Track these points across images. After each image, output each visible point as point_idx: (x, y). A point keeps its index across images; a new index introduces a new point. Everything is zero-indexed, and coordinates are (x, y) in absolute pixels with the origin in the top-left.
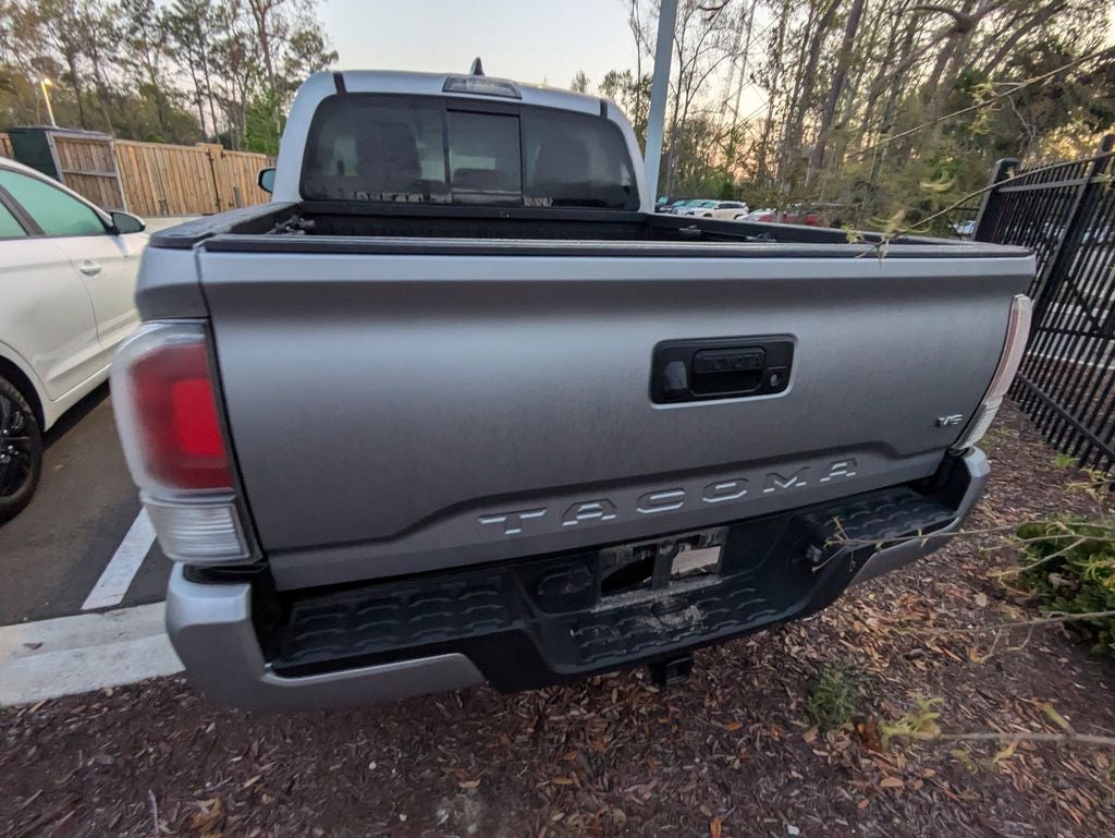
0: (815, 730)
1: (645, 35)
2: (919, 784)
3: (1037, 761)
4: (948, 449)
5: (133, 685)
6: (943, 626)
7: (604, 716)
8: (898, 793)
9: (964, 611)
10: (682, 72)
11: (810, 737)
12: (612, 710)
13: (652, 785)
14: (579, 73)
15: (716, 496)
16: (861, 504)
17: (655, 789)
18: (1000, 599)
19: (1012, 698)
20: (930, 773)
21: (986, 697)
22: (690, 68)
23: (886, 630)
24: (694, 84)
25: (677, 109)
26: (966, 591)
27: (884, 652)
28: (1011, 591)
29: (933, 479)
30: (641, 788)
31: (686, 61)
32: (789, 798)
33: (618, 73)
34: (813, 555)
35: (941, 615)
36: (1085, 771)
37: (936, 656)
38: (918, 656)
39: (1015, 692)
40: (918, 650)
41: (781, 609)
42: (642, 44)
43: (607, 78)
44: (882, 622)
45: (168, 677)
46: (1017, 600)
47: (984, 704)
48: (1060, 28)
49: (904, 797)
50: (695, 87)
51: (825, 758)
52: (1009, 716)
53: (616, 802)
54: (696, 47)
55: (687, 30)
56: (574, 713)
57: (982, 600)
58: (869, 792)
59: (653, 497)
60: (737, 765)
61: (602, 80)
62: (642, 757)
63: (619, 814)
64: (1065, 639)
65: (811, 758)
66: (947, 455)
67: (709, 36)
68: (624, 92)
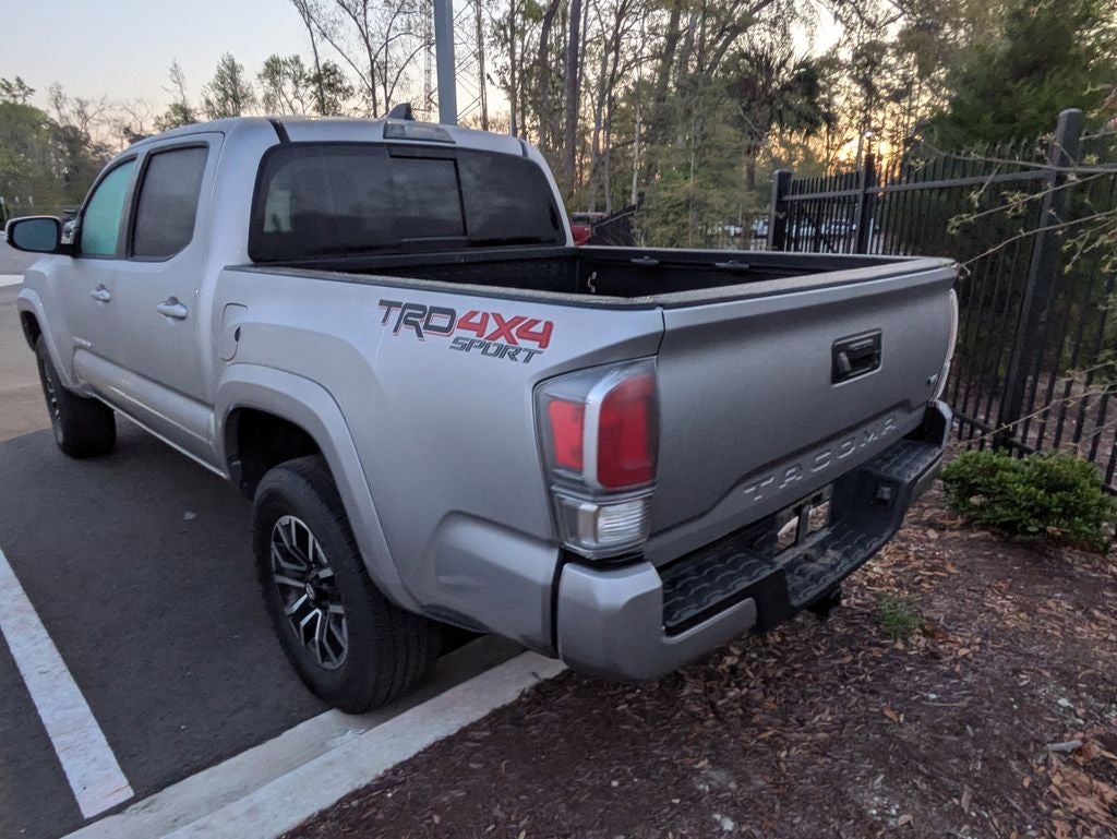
0: (899, 640)
1: (315, 15)
2: (977, 648)
3: (1023, 615)
4: (928, 402)
5: (297, 828)
6: (921, 558)
7: (754, 688)
8: (971, 656)
9: (927, 545)
10: (372, 62)
11: (900, 646)
12: (756, 681)
13: (828, 711)
14: (226, 57)
15: (843, 453)
16: (888, 454)
17: (831, 713)
18: (944, 529)
19: (989, 586)
20: (978, 640)
21: (974, 591)
22: (381, 57)
23: (890, 572)
24: (391, 75)
25: (375, 105)
26: (921, 531)
27: (899, 585)
28: (947, 522)
29: (920, 427)
30: (823, 716)
31: (376, 48)
32: (915, 682)
33: (282, 57)
34: (883, 493)
35: (915, 552)
36: (1047, 612)
37: (930, 577)
38: (921, 581)
39: (987, 583)
40: (919, 577)
41: (880, 537)
42: (313, 25)
43: (268, 65)
44: (884, 568)
45: (333, 807)
46: (955, 527)
47: (977, 596)
48: (758, 37)
49: (974, 656)
50: (393, 80)
51: (918, 654)
52: (993, 598)
53: (813, 730)
54: (384, 31)
55: (369, 11)
56: (731, 694)
57: (933, 534)
58: (955, 661)
59: (818, 459)
60: (869, 679)
61: (261, 68)
62: (805, 700)
63: (822, 735)
64: (993, 542)
65: (910, 657)
66: (928, 408)
67: (397, 20)
68: (296, 83)
